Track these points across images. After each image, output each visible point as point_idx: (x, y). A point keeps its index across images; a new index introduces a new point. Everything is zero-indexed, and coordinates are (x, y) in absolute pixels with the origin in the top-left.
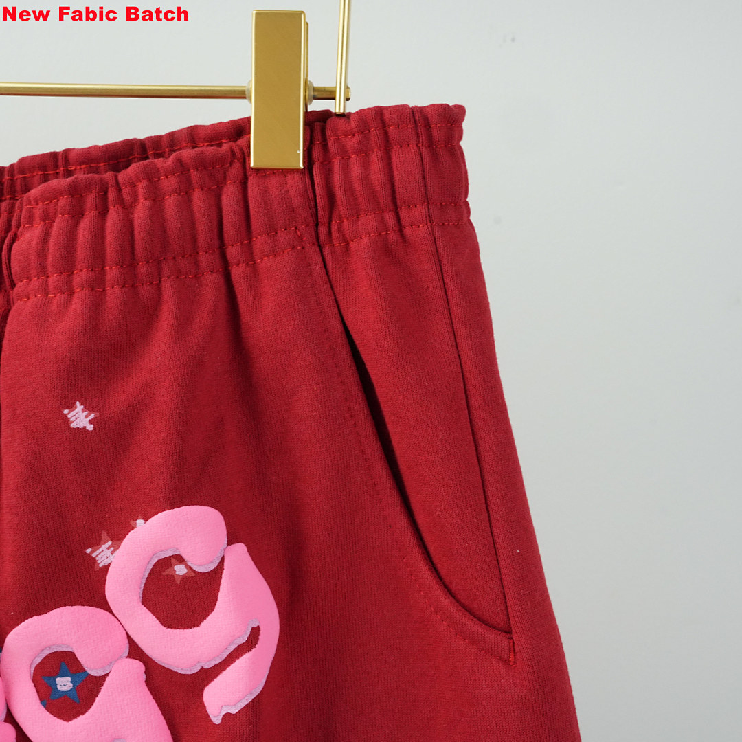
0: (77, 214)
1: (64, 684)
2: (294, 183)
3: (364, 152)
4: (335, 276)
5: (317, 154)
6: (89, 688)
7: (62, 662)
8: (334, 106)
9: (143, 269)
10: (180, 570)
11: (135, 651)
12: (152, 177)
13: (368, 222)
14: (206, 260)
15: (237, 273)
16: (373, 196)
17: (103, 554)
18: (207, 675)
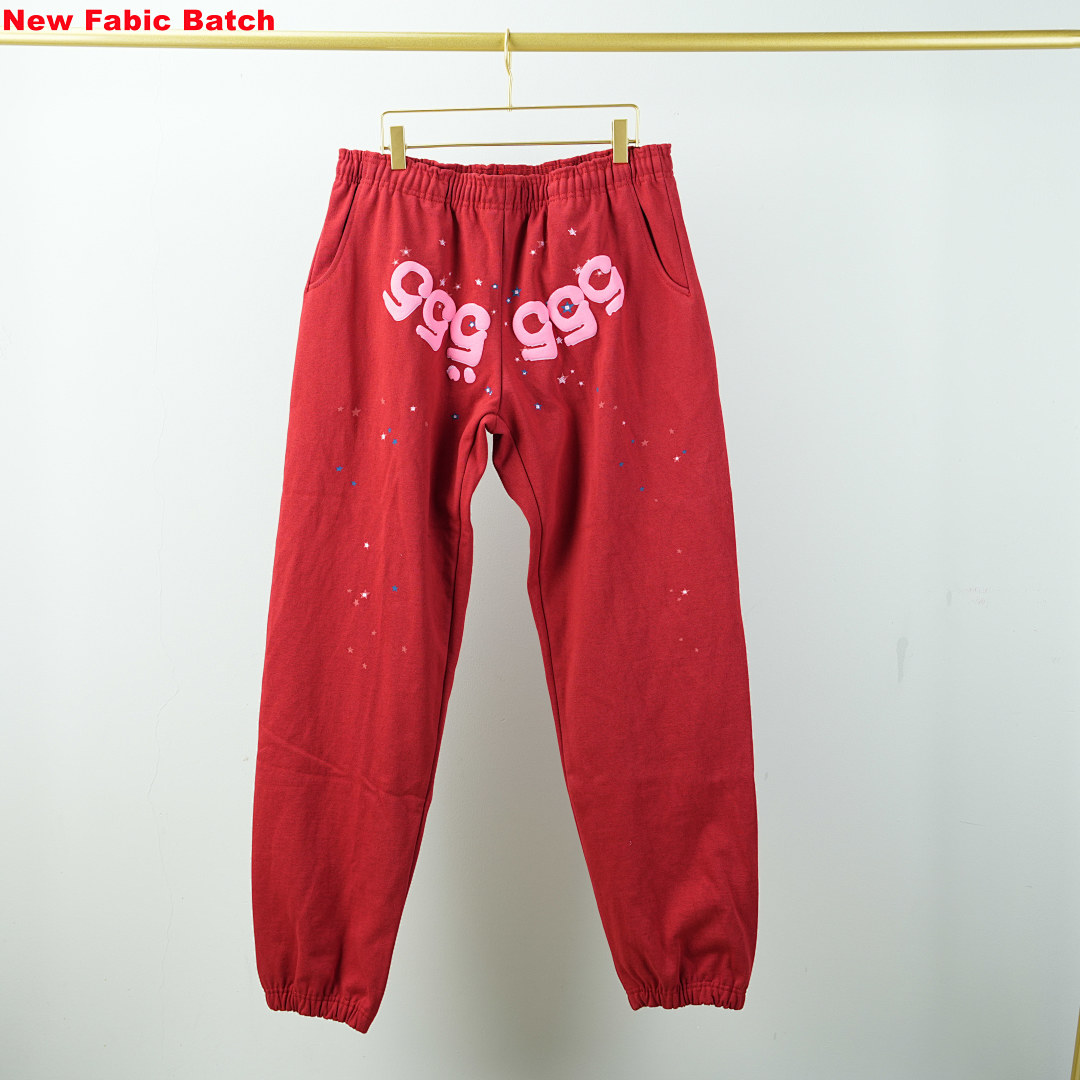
0: (568, 178)
1: (567, 308)
2: (626, 167)
3: (645, 158)
4: (638, 192)
5: (631, 158)
6: (574, 308)
7: (567, 301)
8: (633, 145)
9: (586, 192)
10: (599, 273)
11: (586, 298)
12: (587, 166)
13: (647, 177)
14: (603, 189)
15: (610, 192)
16: (647, 169)
17: (578, 271)
18: (607, 303)
